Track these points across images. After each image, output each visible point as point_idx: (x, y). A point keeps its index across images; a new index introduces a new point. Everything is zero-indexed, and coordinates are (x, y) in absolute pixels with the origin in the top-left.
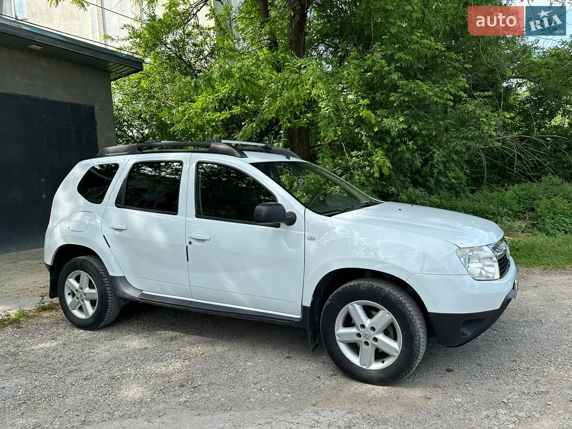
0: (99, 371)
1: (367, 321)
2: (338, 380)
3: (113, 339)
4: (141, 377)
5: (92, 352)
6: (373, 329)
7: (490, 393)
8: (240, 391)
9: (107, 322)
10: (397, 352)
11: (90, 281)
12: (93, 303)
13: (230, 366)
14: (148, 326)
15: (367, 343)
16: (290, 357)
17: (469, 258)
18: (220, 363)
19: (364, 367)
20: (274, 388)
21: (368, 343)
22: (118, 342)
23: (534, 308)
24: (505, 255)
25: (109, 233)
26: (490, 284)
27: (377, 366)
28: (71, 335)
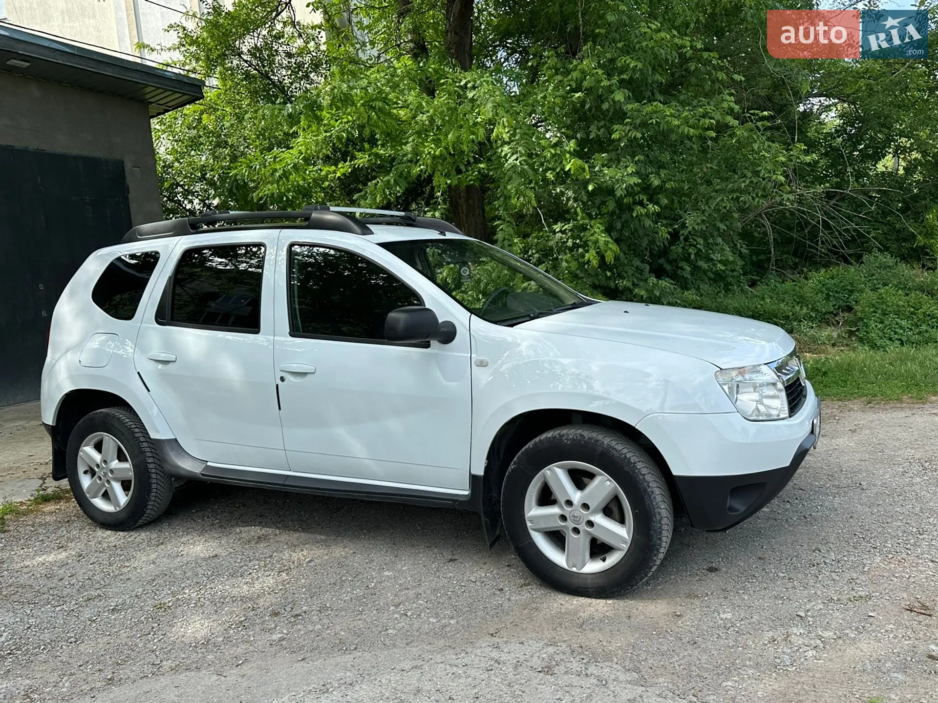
0: (137, 596)
1: (575, 494)
2: (533, 593)
3: (162, 543)
4: (208, 603)
5: (125, 566)
6: (586, 506)
7: (777, 603)
8: (372, 617)
9: (150, 516)
10: (625, 543)
11: (120, 450)
12: (126, 486)
13: (356, 579)
14: (220, 520)
15: (576, 531)
16: (455, 560)
17: (738, 386)
18: (339, 574)
19: (574, 569)
20: (428, 611)
21: (578, 529)
22: (169, 548)
23: (849, 464)
24: (798, 379)
25: (148, 369)
26: (774, 426)
27: (594, 567)
28: (91, 539)
